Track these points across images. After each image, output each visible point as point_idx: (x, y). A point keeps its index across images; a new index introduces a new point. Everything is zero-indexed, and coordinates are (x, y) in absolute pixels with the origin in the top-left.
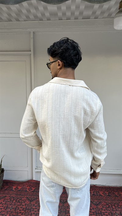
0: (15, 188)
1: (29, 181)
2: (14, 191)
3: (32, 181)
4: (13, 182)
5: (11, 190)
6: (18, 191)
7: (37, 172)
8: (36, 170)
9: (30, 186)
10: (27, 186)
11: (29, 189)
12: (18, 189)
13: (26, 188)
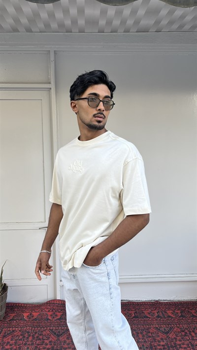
0: (28, 316)
1: (49, 301)
2: (26, 321)
3: (55, 302)
4: (23, 305)
5: (21, 320)
6: (34, 319)
7: (62, 286)
9: (52, 310)
11: (51, 315)
12: (33, 316)
13: (46, 314)
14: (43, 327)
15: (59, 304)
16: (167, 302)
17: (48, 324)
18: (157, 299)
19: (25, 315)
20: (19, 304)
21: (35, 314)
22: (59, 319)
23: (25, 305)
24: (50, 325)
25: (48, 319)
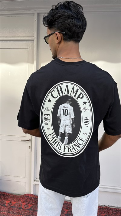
0: (8, 203)
1: (26, 194)
2: (6, 206)
3: (29, 196)
4: (7, 195)
5: (3, 205)
6: (12, 207)
7: (36, 185)
8: (35, 182)
9: (26, 202)
10: (22, 201)
11: (24, 206)
12: (11, 204)
13: (21, 204)
14: (16, 214)
15: (32, 198)
16: (114, 209)
17: (20, 212)
18: (107, 205)
19: (7, 202)
20: (5, 193)
21: (14, 203)
22: (29, 210)
23: (9, 195)
24: (21, 213)
25: (21, 208)
